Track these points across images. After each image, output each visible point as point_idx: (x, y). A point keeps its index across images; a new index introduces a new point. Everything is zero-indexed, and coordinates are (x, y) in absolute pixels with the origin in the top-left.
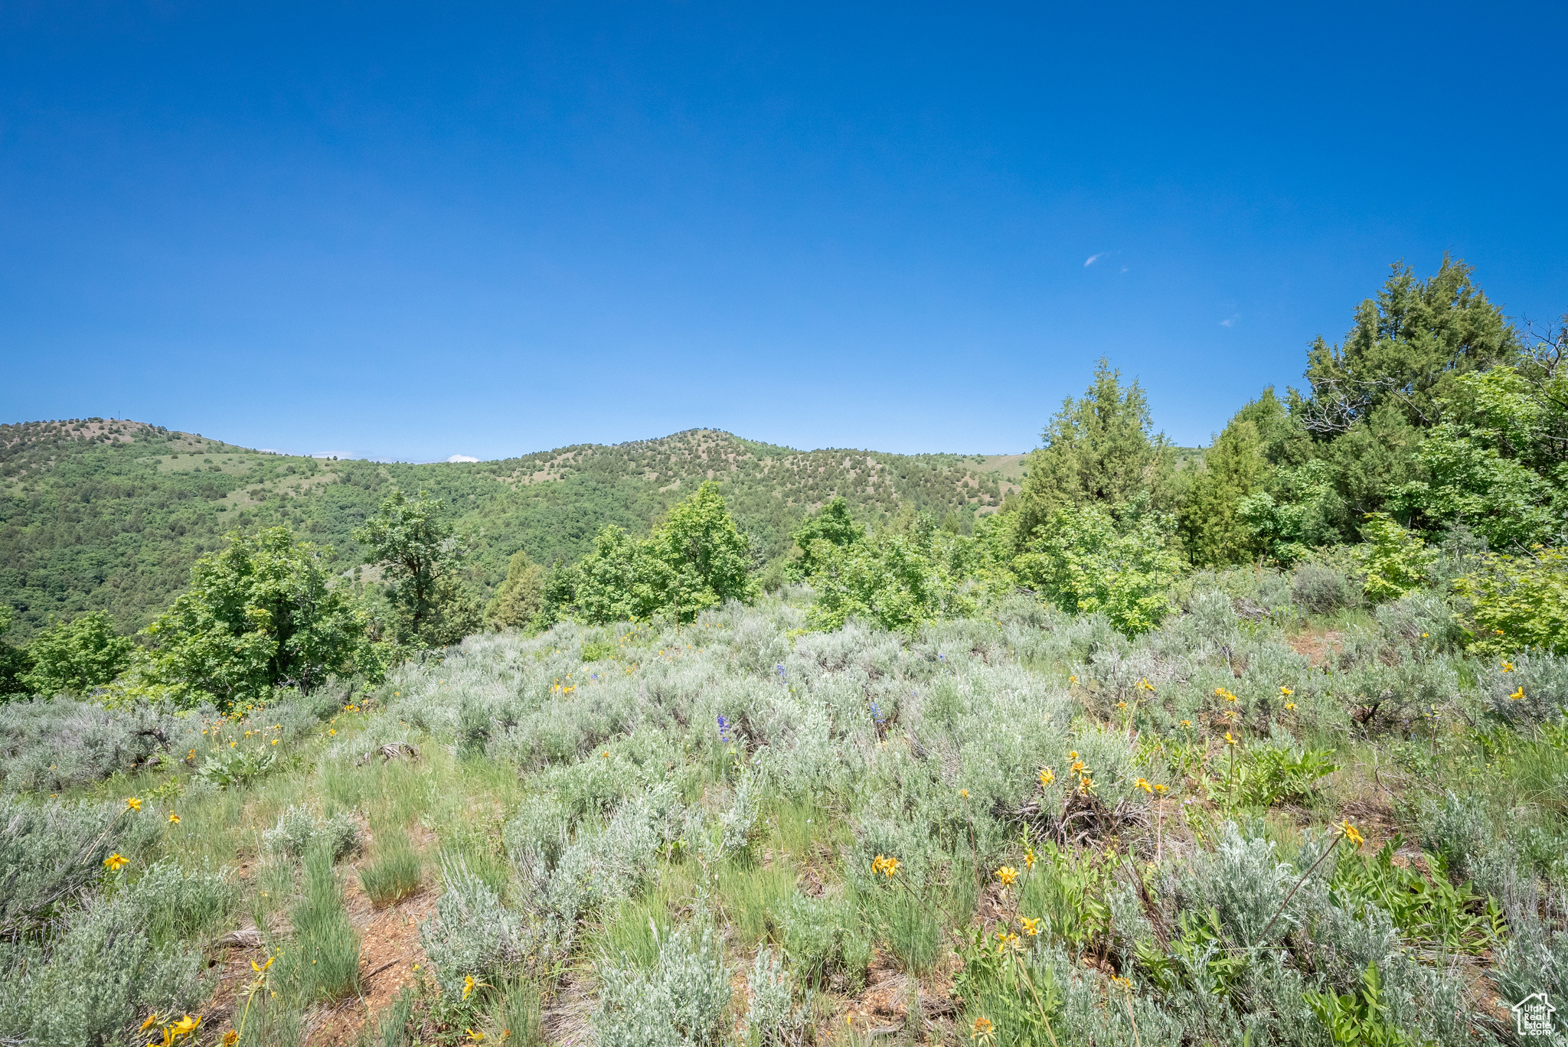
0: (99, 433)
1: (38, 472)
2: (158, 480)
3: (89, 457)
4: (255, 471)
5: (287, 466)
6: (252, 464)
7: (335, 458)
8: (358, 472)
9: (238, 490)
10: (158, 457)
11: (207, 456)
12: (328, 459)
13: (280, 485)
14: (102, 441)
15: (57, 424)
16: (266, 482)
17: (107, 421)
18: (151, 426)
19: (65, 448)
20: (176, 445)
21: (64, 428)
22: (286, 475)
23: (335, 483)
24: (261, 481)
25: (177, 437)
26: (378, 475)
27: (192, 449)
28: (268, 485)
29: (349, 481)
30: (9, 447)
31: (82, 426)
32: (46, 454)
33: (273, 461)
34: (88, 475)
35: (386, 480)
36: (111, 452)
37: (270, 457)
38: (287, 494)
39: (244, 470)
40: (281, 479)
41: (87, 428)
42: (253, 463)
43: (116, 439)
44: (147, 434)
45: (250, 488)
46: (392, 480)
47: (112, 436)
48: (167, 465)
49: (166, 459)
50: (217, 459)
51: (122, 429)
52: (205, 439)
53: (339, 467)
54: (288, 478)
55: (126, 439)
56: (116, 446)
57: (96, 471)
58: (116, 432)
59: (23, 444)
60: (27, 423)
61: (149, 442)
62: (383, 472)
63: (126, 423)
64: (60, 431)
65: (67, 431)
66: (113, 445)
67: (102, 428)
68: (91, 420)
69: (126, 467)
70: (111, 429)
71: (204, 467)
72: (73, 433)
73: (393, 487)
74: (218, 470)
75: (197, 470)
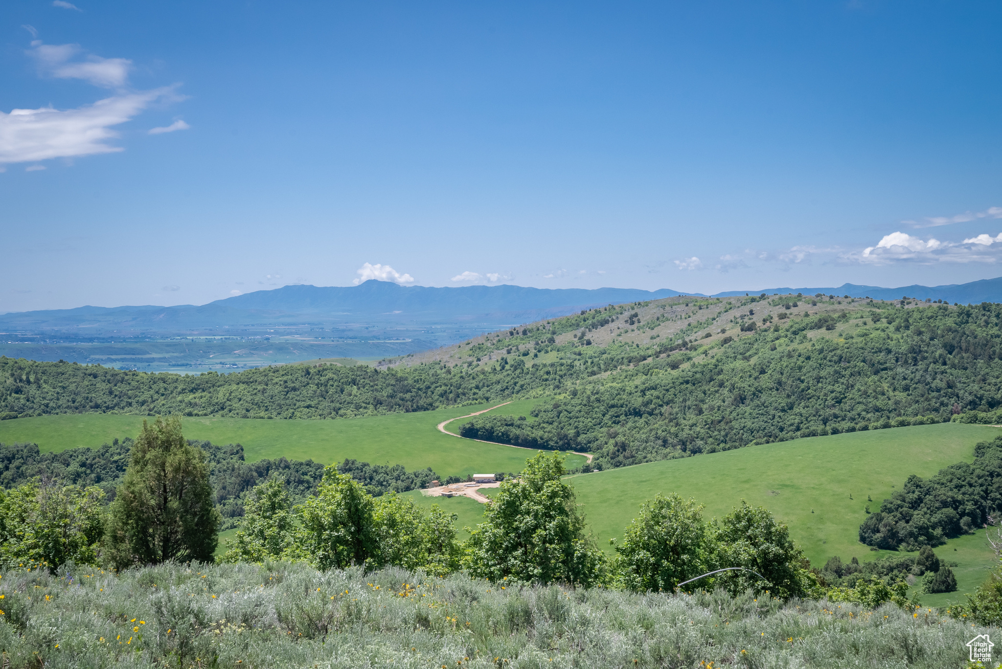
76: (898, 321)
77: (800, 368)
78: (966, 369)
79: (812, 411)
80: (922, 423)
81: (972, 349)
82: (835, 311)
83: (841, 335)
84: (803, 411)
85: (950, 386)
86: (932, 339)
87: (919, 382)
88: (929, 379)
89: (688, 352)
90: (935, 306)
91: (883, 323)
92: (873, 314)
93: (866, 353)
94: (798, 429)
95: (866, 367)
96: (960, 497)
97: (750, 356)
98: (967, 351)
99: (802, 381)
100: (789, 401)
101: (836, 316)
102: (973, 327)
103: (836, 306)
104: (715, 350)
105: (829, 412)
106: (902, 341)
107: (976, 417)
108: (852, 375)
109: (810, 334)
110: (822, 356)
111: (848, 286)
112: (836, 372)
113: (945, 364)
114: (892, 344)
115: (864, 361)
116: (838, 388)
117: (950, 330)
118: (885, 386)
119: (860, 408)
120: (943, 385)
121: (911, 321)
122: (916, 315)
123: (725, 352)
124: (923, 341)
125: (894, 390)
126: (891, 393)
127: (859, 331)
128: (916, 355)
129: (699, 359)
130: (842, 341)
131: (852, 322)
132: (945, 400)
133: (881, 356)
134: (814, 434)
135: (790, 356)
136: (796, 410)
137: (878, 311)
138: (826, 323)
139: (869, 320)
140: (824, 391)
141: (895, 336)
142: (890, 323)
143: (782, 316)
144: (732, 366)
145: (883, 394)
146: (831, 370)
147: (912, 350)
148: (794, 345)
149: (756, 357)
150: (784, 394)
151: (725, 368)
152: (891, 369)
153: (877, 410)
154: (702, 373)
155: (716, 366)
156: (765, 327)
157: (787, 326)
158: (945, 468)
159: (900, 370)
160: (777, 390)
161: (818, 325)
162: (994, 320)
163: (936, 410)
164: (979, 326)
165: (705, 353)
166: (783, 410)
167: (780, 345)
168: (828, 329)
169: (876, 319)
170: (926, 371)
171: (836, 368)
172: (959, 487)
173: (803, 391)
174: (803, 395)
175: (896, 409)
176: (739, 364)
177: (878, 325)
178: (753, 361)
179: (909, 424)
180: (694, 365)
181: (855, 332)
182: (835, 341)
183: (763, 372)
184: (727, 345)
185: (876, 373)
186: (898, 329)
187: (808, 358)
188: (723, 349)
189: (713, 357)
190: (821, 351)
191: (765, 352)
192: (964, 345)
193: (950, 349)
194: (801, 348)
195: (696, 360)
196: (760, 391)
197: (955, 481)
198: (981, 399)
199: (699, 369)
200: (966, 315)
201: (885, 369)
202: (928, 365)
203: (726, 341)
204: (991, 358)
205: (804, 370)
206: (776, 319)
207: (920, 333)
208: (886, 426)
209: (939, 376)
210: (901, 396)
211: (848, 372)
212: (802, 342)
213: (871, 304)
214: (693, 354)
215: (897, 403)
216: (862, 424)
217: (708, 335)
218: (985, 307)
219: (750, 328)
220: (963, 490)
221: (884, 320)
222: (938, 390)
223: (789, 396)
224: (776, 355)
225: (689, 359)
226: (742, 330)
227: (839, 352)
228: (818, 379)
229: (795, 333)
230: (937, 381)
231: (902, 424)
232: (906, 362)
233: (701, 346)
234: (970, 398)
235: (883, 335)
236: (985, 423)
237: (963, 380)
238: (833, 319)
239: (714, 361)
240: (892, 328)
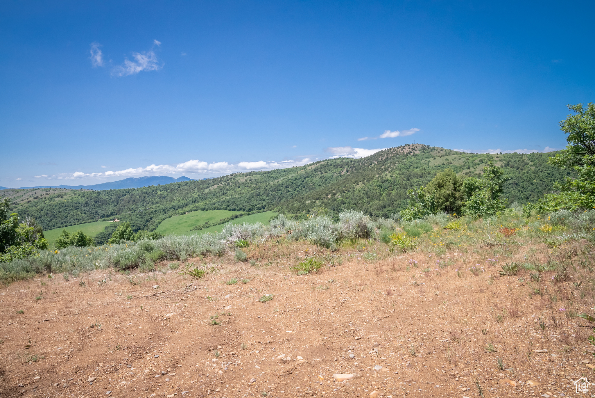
0: (409, 150)
1: (393, 169)
2: (430, 169)
3: (407, 161)
4: (466, 163)
5: (479, 159)
6: (463, 160)
7: (501, 153)
8: (513, 160)
9: (460, 173)
10: (429, 159)
11: (446, 157)
12: (498, 154)
13: (476, 169)
14: (410, 154)
15: (396, 148)
16: (471, 168)
17: (411, 144)
18: (425, 145)
19: (399, 158)
20: (434, 153)
21: (398, 150)
22: (479, 164)
23: (502, 167)
24: (469, 168)
25: (434, 149)
26: (523, 161)
27: (440, 155)
28: (472, 169)
29: (509, 165)
30: (384, 159)
31: (403, 148)
32: (394, 161)
33: (472, 157)
34: (407, 169)
35: (528, 164)
36: (413, 158)
37: (471, 155)
38: (480, 174)
39: (461, 163)
40: (477, 166)
41: (405, 149)
42: (465, 159)
43: (414, 153)
44: (424, 149)
45: (465, 171)
46: (531, 163)
47: (413, 151)
48: (433, 163)
49: (431, 159)
50: (450, 158)
51: (416, 148)
52: (444, 149)
53: (503, 158)
54: (480, 165)
55: (417, 152)
56: (415, 156)
57: (410, 167)
58: (414, 149)
59: (387, 158)
60: (388, 149)
61: (425, 153)
62: (525, 159)
63: (417, 145)
64: (397, 151)
65: (399, 151)
66: (413, 156)
67: (409, 148)
68: (406, 145)
69: (419, 165)
70: (412, 148)
71: (446, 162)
72: (401, 151)
73: (531, 167)
74: (451, 163)
75: (443, 164)
76: (81, 195)
77: (53, 209)
78: (100, 207)
79: (58, 221)
80: (90, 222)
81: (101, 202)
82: (63, 192)
83: (65, 199)
84: (55, 221)
85: (96, 212)
86: (91, 200)
87: (88, 211)
88: (91, 210)
89: (16, 205)
90: (91, 191)
91: (77, 196)
92: (74, 193)
93: (73, 204)
94: (54, 226)
95: (73, 208)
96: (102, 241)
97: (37, 206)
98: (100, 202)
99: (55, 213)
100: (51, 218)
101: (63, 194)
102: (101, 196)
103: (62, 191)
104: (25, 205)
105: (63, 221)
106: (83, 201)
107: (104, 219)
108: (69, 210)
109: (56, 199)
110: (60, 205)
111: (61, 185)
112: (64, 210)
113: (95, 206)
114: (80, 201)
115: (72, 206)
116: (65, 214)
117: (95, 197)
118: (79, 213)
119: (72, 219)
120: (95, 212)
121: (85, 195)
122: (86, 193)
123: (29, 205)
124: (89, 200)
125: (81, 214)
126: (81, 215)
127: (70, 198)
128: (87, 204)
129: (20, 207)
130: (66, 201)
131: (68, 195)
132: (95, 216)
133: (77, 205)
134: (60, 227)
135: (50, 205)
136: (53, 221)
137: (75, 192)
138: (60, 196)
139: (73, 195)
140: (61, 215)
141: (81, 199)
142: (79, 196)
143: (47, 194)
144: (31, 209)
145: (78, 215)
146: (63, 209)
147: (86, 203)
148: (51, 202)
149: (39, 206)
150: (49, 217)
151: (29, 210)
152: (80, 208)
153: (77, 219)
154: (21, 211)
155: (26, 209)
156: (41, 197)
157: (48, 197)
158: (98, 233)
159: (83, 208)
160: (47, 215)
161: (58, 196)
162: (107, 194)
163: (93, 219)
164: (103, 196)
165: (22, 205)
166: (49, 221)
167: (47, 203)
168: (61, 198)
169: (75, 195)
170: (90, 208)
171: (65, 208)
172: (102, 238)
173: (55, 215)
174: (55, 216)
175: (82, 219)
176: (34, 208)
177: (76, 196)
178: (38, 207)
179: (87, 223)
180: (18, 209)
181: (69, 198)
182: (64, 201)
183: (42, 210)
184: (29, 203)
185: (76, 209)
186: (81, 197)
187: (56, 206)
188: (28, 204)
189: (25, 207)
190: (60, 204)
191: (42, 205)
192: (99, 201)
193: (96, 202)
194: (53, 203)
195: (19, 208)
196: (41, 216)
197: (101, 237)
198: (104, 215)
199: (20, 210)
200: (99, 193)
201: (79, 208)
202: (90, 207)
203: (29, 202)
204: (106, 204)
205: (55, 209)
206: (45, 195)
207: (88, 198)
208: (81, 223)
209: (93, 210)
210: (83, 215)
211: (68, 209)
212: (53, 201)
213: (72, 190)
214: (17, 206)
215: (82, 217)
216: (74, 223)
217: (23, 200)
218: (104, 191)
219: (37, 198)
220: (103, 239)
221: (78, 195)
222: (93, 213)
223: (50, 217)
224: (46, 205)
225: (16, 207)
226: (34, 198)
227: (65, 204)
228: (59, 212)
229: (51, 199)
230: (93, 211)
231: (85, 223)
232: (84, 206)
233: (20, 203)
234: (102, 215)
235: (77, 199)
236: (107, 221)
237: (100, 210)
238: (62, 195)
239: (25, 208)
240: (80, 197)
